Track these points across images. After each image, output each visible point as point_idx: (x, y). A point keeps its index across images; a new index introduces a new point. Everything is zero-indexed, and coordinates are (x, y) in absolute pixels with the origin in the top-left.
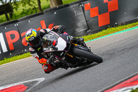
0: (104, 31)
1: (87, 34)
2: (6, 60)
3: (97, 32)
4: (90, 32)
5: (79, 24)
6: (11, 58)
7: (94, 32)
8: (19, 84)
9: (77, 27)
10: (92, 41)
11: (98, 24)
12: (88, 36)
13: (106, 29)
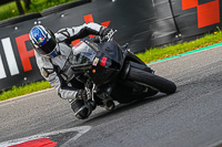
0: (208, 37)
1: (175, 43)
2: (15, 90)
6: (26, 88)
8: (40, 136)
10: (184, 55)
12: (177, 46)
13: (212, 32)
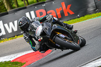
4: (98, 11)
5: (90, 5)
9: (88, 7)
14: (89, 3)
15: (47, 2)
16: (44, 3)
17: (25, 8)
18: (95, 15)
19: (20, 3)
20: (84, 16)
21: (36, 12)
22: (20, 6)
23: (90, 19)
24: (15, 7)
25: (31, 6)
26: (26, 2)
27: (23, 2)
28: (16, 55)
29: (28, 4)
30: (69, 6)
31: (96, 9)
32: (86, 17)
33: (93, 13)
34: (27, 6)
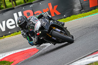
0: (93, 11)
1: (81, 13)
3: (88, 11)
4: (83, 11)
5: (76, 6)
7: (86, 12)
9: (74, 8)
10: (85, 17)
11: (89, 5)
12: (82, 14)
13: (95, 9)
14: (75, 3)
15: (34, 3)
16: (32, 3)
17: (13, 9)
18: (80, 15)
19: (9, 4)
20: (70, 16)
21: (24, 12)
22: (8, 7)
23: (76, 20)
24: (3, 8)
25: (19, 7)
26: (14, 2)
27: (11, 3)
28: (4, 54)
29: (16, 5)
30: (55, 7)
31: (82, 10)
32: (72, 17)
33: (79, 13)
34: (15, 7)
